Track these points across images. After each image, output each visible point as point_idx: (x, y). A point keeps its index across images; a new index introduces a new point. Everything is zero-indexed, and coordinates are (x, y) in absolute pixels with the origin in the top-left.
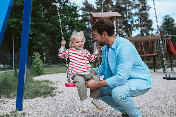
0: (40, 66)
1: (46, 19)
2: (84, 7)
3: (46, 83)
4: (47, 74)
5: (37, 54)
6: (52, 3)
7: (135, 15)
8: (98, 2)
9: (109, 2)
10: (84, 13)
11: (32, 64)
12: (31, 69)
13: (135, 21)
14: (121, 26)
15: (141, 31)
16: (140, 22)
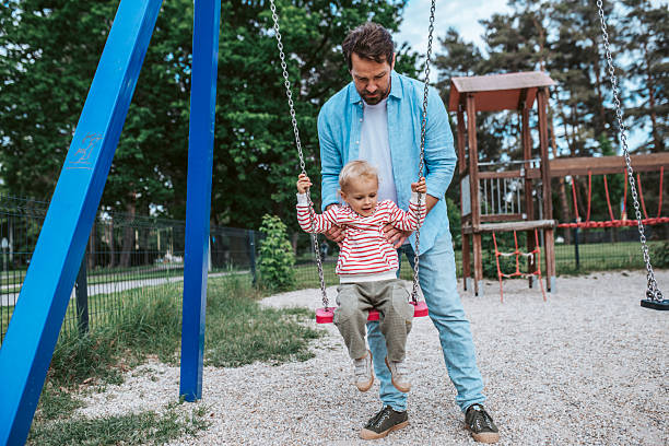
0: (285, 260)
1: (313, 101)
2: (446, 53)
3: (295, 316)
4: (309, 286)
5: (274, 223)
6: (329, 47)
7: (628, 75)
8: (492, 36)
9: (534, 34)
10: (444, 74)
11: (257, 255)
12: (253, 272)
13: (632, 98)
14: (577, 116)
15: (653, 133)
16: (648, 98)
